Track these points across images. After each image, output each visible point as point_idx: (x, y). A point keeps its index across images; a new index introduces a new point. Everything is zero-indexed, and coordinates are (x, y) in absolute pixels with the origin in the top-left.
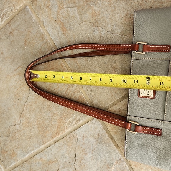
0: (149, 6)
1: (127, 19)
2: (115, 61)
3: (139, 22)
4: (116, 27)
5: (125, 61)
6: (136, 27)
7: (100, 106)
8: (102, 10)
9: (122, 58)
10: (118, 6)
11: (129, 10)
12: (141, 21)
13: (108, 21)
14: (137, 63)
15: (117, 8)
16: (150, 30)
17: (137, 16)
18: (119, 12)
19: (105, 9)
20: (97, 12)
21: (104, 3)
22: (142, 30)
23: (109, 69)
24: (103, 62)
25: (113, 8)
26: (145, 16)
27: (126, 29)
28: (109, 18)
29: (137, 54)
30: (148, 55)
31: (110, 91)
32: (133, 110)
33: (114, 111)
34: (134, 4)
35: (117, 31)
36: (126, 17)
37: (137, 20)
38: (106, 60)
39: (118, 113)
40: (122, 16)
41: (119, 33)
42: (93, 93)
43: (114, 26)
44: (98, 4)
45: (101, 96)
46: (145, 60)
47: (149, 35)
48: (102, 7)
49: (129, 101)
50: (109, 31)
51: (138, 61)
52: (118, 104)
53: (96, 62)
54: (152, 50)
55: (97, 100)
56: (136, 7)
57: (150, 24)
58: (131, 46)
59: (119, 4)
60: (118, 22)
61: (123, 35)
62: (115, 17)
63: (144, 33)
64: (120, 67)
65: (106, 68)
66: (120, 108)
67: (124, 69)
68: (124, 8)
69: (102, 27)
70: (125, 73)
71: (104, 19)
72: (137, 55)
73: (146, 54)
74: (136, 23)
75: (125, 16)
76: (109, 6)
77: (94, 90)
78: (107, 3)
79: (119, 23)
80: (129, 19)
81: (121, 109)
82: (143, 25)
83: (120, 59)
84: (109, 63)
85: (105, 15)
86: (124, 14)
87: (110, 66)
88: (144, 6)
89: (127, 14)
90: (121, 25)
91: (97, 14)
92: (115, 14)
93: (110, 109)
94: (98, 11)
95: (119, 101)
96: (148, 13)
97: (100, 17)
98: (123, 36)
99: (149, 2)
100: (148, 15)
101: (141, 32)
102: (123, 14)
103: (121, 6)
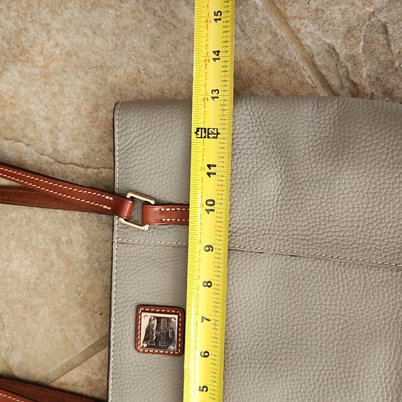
0: (158, 87)
1: (98, 123)
2: (70, 242)
3: (128, 137)
4: (66, 144)
5: (99, 239)
6: (121, 152)
7: (33, 371)
8: (23, 91)
9: (88, 233)
10: (69, 82)
11: (101, 95)
12: (133, 135)
13: (43, 124)
14: (128, 255)
15: (67, 89)
16: (159, 162)
17: (122, 119)
18: (74, 100)
19: (33, 89)
20: (7, 98)
21: (28, 71)
22: (137, 162)
23: (52, 264)
24: (34, 244)
25: (56, 88)
26: (144, 123)
27: (97, 149)
28: (45, 115)
29: (128, 227)
30: (159, 231)
31: (58, 327)
32: (123, 389)
33: (74, 384)
34: (116, 81)
35: (70, 156)
36: (95, 115)
37: (122, 131)
38: (43, 236)
39: (84, 390)
40: (84, 113)
41: (77, 161)
42: (8, 335)
43: (62, 140)
44: (9, 74)
45: (33, 341)
46: (150, 247)
47: (157, 175)
48: (20, 83)
49: (111, 365)
50: (46, 153)
51: (132, 250)
52: (85, 364)
53: (13, 243)
54: (169, 220)
55: (21, 354)
56: (120, 89)
57: (160, 146)
58: (111, 198)
59: (72, 77)
60: (73, 130)
61: (88, 167)
62: (63, 113)
63: (144, 171)
64: (85, 257)
65: (44, 260)
66: (90, 375)
67: (96, 265)
68: (86, 89)
69: (26, 141)
70: (99, 274)
71: (31, 117)
72: (126, 230)
73: (152, 230)
74: (119, 139)
75: (93, 113)
76: (43, 80)
77: (12, 325)
78: (36, 71)
79: (76, 132)
80: (103, 123)
81: (94, 377)
82: (139, 148)
83: (85, 236)
84: (52, 247)
85: (32, 107)
86: (88, 107)
87: (54, 256)
88: (145, 88)
89: (96, 108)
90: (81, 137)
91: (8, 103)
92: (62, 104)
93: (62, 379)
94: (11, 94)
95: (87, 356)
96: (153, 113)
97: (17, 113)
98: (89, 170)
99: (156, 76)
100: (154, 120)
101: (137, 167)
102: (86, 108)
103: (79, 82)
